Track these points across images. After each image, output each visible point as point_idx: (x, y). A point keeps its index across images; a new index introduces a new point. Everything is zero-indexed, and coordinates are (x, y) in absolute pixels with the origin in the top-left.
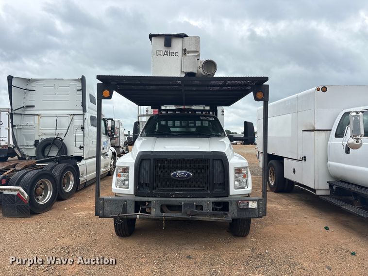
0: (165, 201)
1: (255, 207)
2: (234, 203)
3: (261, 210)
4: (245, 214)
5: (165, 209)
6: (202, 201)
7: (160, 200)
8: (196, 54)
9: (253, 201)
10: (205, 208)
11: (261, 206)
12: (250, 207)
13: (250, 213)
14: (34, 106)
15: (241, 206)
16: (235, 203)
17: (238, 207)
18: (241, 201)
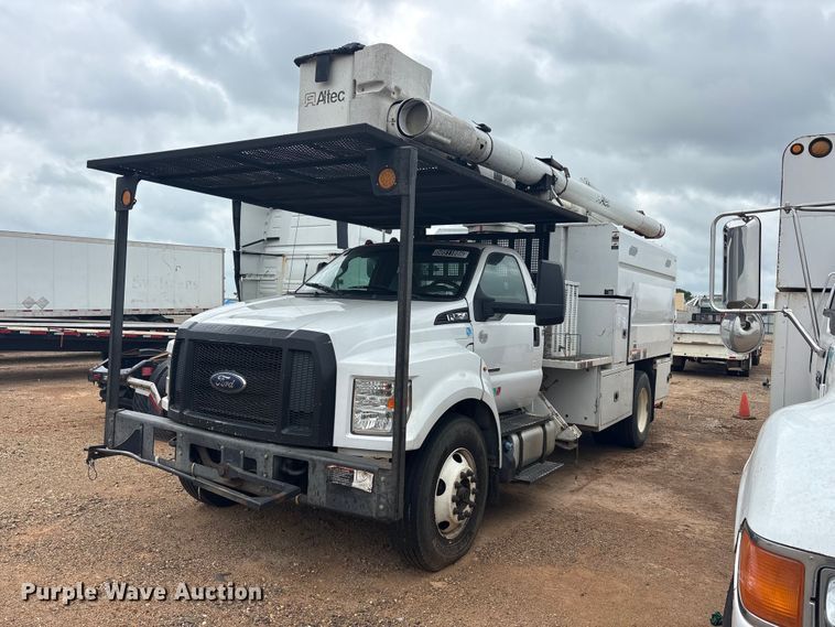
0: (198, 436)
1: (366, 489)
2: (320, 467)
3: (383, 500)
4: (344, 500)
5: (204, 455)
6: (256, 449)
7: (190, 434)
8: (378, 89)
9: (366, 471)
10: (260, 467)
11: (383, 489)
12: (354, 484)
13: (355, 501)
14: (277, 239)
15: (337, 479)
16: (323, 467)
17: (329, 480)
18: (337, 464)
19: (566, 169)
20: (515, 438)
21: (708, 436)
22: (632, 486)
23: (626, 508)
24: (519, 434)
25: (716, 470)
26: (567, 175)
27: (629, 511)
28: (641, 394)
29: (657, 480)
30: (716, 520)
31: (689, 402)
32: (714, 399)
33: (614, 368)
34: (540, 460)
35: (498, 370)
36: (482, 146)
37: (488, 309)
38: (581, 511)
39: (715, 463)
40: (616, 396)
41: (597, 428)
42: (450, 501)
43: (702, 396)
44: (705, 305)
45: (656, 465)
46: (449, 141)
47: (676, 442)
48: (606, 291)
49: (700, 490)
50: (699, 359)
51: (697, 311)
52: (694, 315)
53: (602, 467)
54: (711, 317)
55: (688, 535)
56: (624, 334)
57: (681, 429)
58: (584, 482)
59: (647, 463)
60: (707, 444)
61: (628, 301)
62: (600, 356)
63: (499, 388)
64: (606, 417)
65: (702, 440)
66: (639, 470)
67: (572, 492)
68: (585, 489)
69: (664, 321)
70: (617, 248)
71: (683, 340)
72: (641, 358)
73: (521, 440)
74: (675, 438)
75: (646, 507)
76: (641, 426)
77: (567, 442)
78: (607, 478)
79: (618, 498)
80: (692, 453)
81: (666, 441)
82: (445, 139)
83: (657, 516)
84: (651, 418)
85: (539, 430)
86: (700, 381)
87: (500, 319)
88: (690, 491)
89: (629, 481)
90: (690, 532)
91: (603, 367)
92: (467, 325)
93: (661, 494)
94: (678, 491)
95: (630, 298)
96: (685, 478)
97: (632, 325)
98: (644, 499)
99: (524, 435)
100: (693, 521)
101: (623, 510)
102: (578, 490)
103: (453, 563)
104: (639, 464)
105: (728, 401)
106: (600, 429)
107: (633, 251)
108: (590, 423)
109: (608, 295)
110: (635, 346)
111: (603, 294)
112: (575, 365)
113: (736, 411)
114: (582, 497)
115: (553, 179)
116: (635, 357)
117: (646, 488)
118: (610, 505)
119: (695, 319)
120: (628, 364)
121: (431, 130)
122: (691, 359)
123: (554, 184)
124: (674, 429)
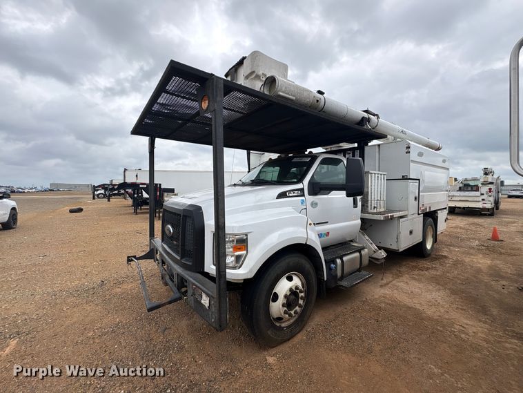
1: (206, 306)
2: (190, 285)
3: (214, 316)
8: (253, 76)
9: (206, 294)
11: (213, 309)
12: (202, 302)
16: (192, 286)
17: (194, 294)
18: (196, 286)
19: (377, 115)
20: (338, 261)
21: (472, 251)
22: (421, 285)
23: (415, 303)
24: (341, 258)
25: (480, 276)
26: (378, 118)
27: (418, 307)
28: (428, 229)
29: (438, 281)
30: (485, 322)
31: (459, 230)
32: (473, 228)
33: (409, 217)
34: (359, 270)
35: (327, 222)
36: (318, 101)
37: (317, 188)
38: (385, 303)
39: (479, 271)
40: (411, 232)
41: (398, 250)
42: (281, 306)
43: (467, 227)
44: (465, 182)
45: (437, 270)
46: (294, 98)
47: (452, 253)
48: (403, 176)
49: (471, 293)
50: (464, 208)
51: (461, 185)
52: (460, 188)
53: (403, 269)
54: (470, 189)
55: (463, 336)
56: (416, 198)
57: (454, 246)
58: (391, 279)
59: (432, 268)
60: (472, 257)
61: (418, 181)
62: (400, 211)
63: (328, 233)
64: (404, 243)
65: (468, 253)
66: (427, 273)
67: (381, 286)
68: (389, 285)
69: (442, 191)
70: (409, 152)
71: (453, 199)
72: (428, 211)
73: (342, 261)
74: (451, 251)
75: (431, 304)
76: (429, 246)
77: (377, 259)
78: (405, 278)
79: (411, 294)
80: (462, 262)
81: (445, 253)
82: (290, 97)
83: (438, 314)
84: (435, 241)
85: (357, 254)
86: (464, 218)
87: (329, 193)
88: (463, 292)
89: (419, 281)
90: (464, 333)
91: (402, 217)
92: (303, 198)
93: (441, 293)
94: (453, 292)
95: (419, 180)
96: (459, 281)
97: (421, 194)
98: (429, 297)
99: (345, 259)
100: (465, 321)
101: (413, 305)
102: (385, 285)
103: (289, 340)
104: (427, 269)
105: (483, 230)
106: (400, 251)
107: (420, 154)
108: (394, 247)
109: (405, 178)
110: (423, 205)
111: (401, 178)
112: (381, 217)
113: (490, 235)
114: (386, 291)
115: (369, 120)
116: (423, 210)
117: (431, 287)
118: (405, 300)
119: (460, 189)
120: (419, 214)
121: (279, 91)
122: (460, 208)
123: (369, 122)
124: (451, 246)
